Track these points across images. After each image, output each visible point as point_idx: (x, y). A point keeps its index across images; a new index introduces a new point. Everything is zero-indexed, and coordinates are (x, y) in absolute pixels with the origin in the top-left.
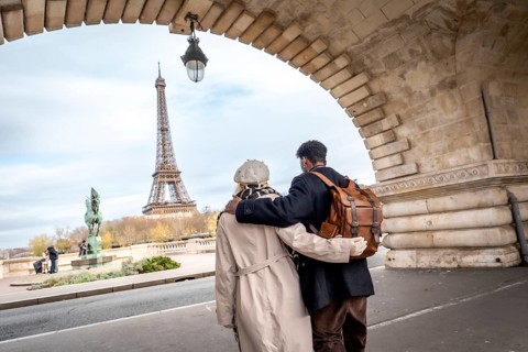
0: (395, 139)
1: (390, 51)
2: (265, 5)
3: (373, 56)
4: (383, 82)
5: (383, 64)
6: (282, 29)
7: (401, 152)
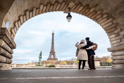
0: (119, 35)
1: (121, 11)
2: (87, 3)
3: (115, 13)
4: (117, 20)
5: (118, 15)
6: (90, 9)
7: (120, 39)
